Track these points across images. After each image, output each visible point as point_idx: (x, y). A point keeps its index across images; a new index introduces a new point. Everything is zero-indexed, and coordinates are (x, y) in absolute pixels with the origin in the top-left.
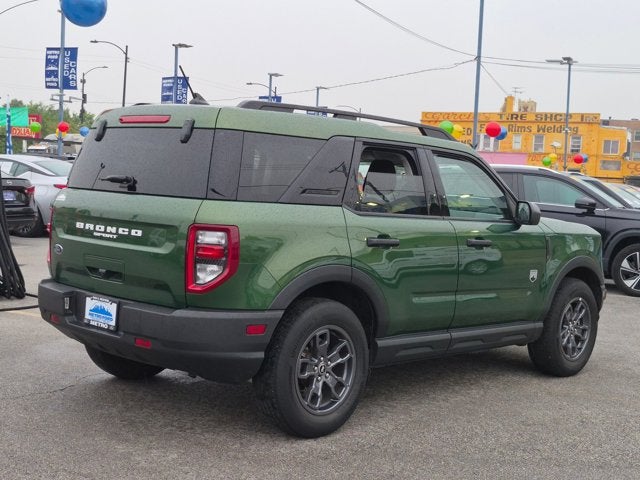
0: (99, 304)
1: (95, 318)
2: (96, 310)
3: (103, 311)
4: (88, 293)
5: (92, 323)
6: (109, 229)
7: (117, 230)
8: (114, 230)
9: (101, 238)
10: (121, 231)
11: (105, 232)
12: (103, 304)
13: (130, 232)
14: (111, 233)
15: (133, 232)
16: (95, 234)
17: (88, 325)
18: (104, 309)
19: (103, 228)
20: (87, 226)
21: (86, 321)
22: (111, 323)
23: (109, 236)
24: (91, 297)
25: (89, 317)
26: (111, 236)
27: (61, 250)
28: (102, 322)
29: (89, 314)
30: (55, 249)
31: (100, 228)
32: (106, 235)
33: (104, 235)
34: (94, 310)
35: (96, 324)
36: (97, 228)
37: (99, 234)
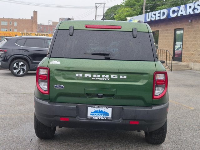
0: (98, 109)
2: (96, 112)
3: (102, 112)
5: (93, 118)
6: (103, 76)
7: (110, 76)
8: (107, 76)
9: (98, 80)
10: (112, 76)
12: (101, 109)
13: (119, 77)
14: (105, 78)
15: (121, 77)
16: (93, 78)
17: (92, 119)
18: (102, 111)
19: (99, 76)
20: (86, 75)
21: (89, 118)
22: (108, 117)
23: (104, 79)
24: (91, 107)
25: (91, 116)
26: (106, 79)
27: (62, 87)
28: (101, 117)
29: (91, 114)
30: (56, 87)
31: (96, 76)
32: (102, 79)
33: (100, 79)
34: (94, 112)
35: (97, 118)
36: (94, 76)
37: (96, 79)
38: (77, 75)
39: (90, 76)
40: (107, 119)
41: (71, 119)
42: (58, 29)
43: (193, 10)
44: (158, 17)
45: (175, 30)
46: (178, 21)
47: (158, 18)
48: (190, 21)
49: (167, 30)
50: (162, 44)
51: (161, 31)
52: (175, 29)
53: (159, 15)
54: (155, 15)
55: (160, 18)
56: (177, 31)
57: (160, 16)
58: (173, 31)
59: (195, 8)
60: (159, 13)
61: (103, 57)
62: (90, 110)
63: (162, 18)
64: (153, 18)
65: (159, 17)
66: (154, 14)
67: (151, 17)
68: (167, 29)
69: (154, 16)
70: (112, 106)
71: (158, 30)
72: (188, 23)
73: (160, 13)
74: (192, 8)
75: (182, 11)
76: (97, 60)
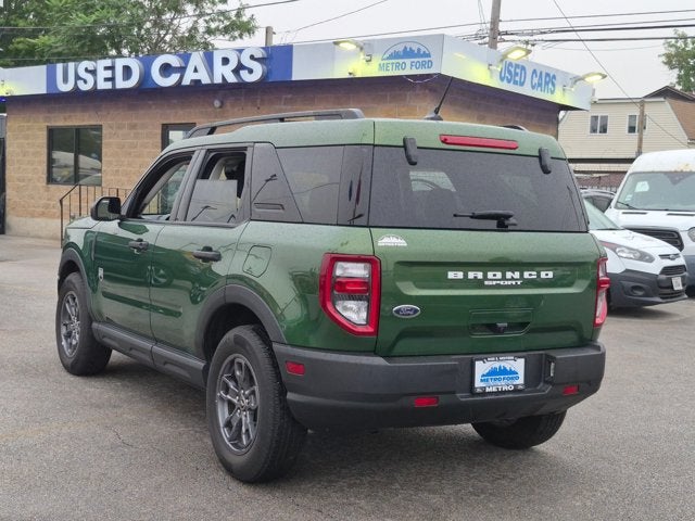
0: (497, 365)
1: (491, 383)
2: (493, 373)
3: (504, 371)
4: (475, 357)
5: (488, 390)
6: (509, 275)
7: (522, 275)
8: (517, 275)
9: (498, 287)
10: (526, 275)
11: (504, 278)
12: (503, 364)
13: (539, 275)
14: (513, 279)
15: (543, 275)
16: (486, 283)
17: (484, 393)
18: (505, 368)
19: (499, 275)
20: (471, 275)
21: (478, 390)
22: (517, 382)
23: (509, 283)
24: (481, 359)
25: (482, 385)
26: (514, 283)
27: (416, 311)
28: (504, 385)
29: (482, 380)
30: (397, 311)
31: (495, 275)
32: (506, 283)
33: (502, 283)
34: (488, 374)
35: (494, 390)
36: (490, 275)
37: (494, 283)
38: (451, 275)
39: (480, 275)
40: (516, 390)
41: (443, 399)
42: (374, 145)
43: (236, 71)
44: (106, 80)
45: (166, 128)
46: (175, 101)
47: (103, 85)
48: (217, 103)
49: (133, 127)
50: (117, 171)
51: (111, 127)
52: (163, 125)
53: (109, 74)
54: (93, 72)
55: (114, 84)
56: (171, 132)
57: (112, 79)
58: (159, 131)
59: (240, 67)
60: (106, 68)
61: (493, 224)
62: (481, 368)
63: (121, 84)
64: (85, 82)
65: (110, 83)
66: (86, 70)
67: (78, 77)
68: (135, 121)
69: (89, 78)
70: (524, 354)
71: (99, 123)
72: (210, 109)
73: (112, 68)
74: (233, 64)
75: (196, 70)
76: (489, 233)
